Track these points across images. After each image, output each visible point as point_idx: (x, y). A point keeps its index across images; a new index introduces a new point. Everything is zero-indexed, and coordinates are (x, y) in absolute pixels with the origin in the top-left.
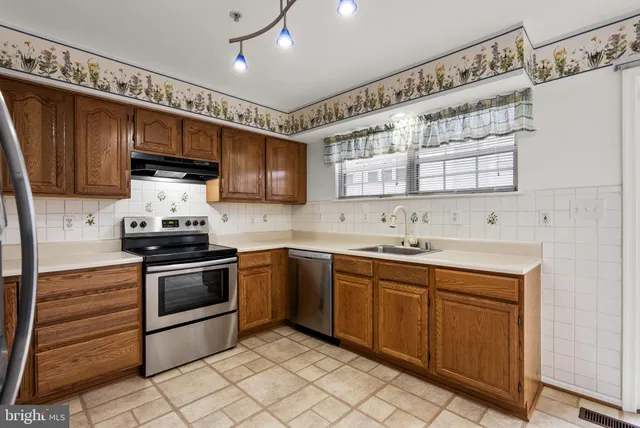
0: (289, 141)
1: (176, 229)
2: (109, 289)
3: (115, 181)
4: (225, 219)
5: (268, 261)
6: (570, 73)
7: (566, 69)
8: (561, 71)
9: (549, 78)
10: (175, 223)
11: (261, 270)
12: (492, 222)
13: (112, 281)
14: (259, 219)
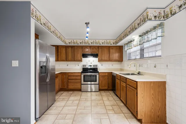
0: (116, 46)
1: (91, 67)
2: (77, 76)
3: (80, 59)
4: (102, 65)
5: (107, 75)
6: (174, 14)
7: (173, 13)
8: (171, 14)
9: (168, 17)
10: (91, 66)
11: (105, 77)
12: (155, 67)
13: (77, 75)
14: (111, 66)
